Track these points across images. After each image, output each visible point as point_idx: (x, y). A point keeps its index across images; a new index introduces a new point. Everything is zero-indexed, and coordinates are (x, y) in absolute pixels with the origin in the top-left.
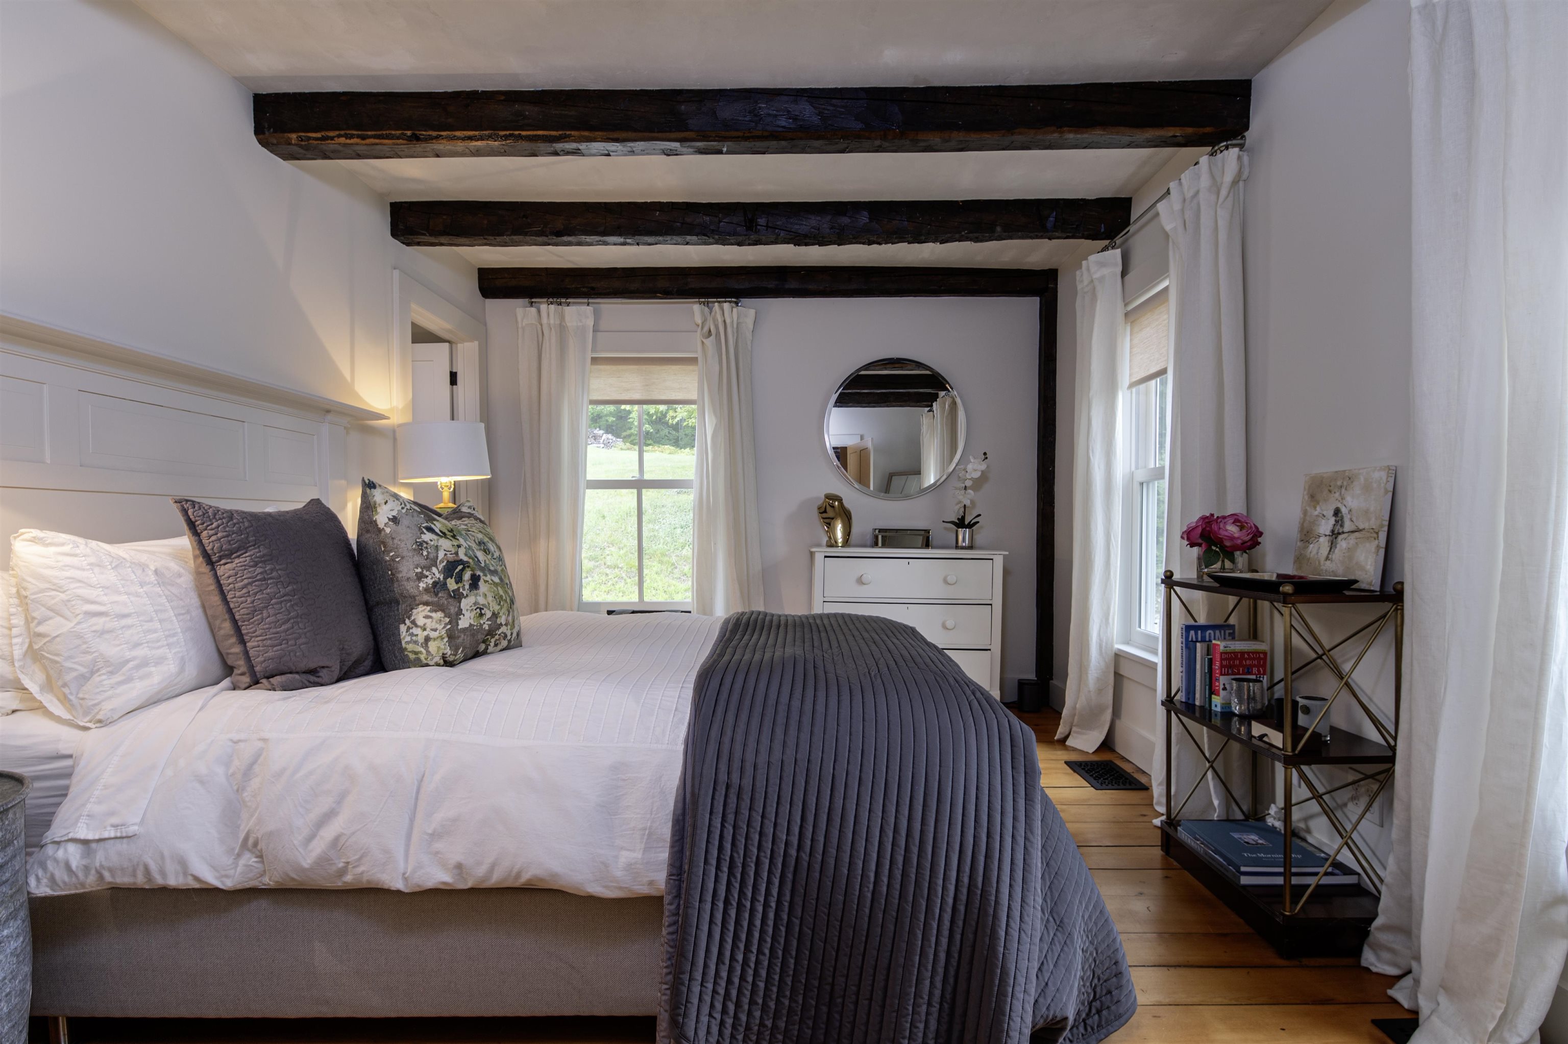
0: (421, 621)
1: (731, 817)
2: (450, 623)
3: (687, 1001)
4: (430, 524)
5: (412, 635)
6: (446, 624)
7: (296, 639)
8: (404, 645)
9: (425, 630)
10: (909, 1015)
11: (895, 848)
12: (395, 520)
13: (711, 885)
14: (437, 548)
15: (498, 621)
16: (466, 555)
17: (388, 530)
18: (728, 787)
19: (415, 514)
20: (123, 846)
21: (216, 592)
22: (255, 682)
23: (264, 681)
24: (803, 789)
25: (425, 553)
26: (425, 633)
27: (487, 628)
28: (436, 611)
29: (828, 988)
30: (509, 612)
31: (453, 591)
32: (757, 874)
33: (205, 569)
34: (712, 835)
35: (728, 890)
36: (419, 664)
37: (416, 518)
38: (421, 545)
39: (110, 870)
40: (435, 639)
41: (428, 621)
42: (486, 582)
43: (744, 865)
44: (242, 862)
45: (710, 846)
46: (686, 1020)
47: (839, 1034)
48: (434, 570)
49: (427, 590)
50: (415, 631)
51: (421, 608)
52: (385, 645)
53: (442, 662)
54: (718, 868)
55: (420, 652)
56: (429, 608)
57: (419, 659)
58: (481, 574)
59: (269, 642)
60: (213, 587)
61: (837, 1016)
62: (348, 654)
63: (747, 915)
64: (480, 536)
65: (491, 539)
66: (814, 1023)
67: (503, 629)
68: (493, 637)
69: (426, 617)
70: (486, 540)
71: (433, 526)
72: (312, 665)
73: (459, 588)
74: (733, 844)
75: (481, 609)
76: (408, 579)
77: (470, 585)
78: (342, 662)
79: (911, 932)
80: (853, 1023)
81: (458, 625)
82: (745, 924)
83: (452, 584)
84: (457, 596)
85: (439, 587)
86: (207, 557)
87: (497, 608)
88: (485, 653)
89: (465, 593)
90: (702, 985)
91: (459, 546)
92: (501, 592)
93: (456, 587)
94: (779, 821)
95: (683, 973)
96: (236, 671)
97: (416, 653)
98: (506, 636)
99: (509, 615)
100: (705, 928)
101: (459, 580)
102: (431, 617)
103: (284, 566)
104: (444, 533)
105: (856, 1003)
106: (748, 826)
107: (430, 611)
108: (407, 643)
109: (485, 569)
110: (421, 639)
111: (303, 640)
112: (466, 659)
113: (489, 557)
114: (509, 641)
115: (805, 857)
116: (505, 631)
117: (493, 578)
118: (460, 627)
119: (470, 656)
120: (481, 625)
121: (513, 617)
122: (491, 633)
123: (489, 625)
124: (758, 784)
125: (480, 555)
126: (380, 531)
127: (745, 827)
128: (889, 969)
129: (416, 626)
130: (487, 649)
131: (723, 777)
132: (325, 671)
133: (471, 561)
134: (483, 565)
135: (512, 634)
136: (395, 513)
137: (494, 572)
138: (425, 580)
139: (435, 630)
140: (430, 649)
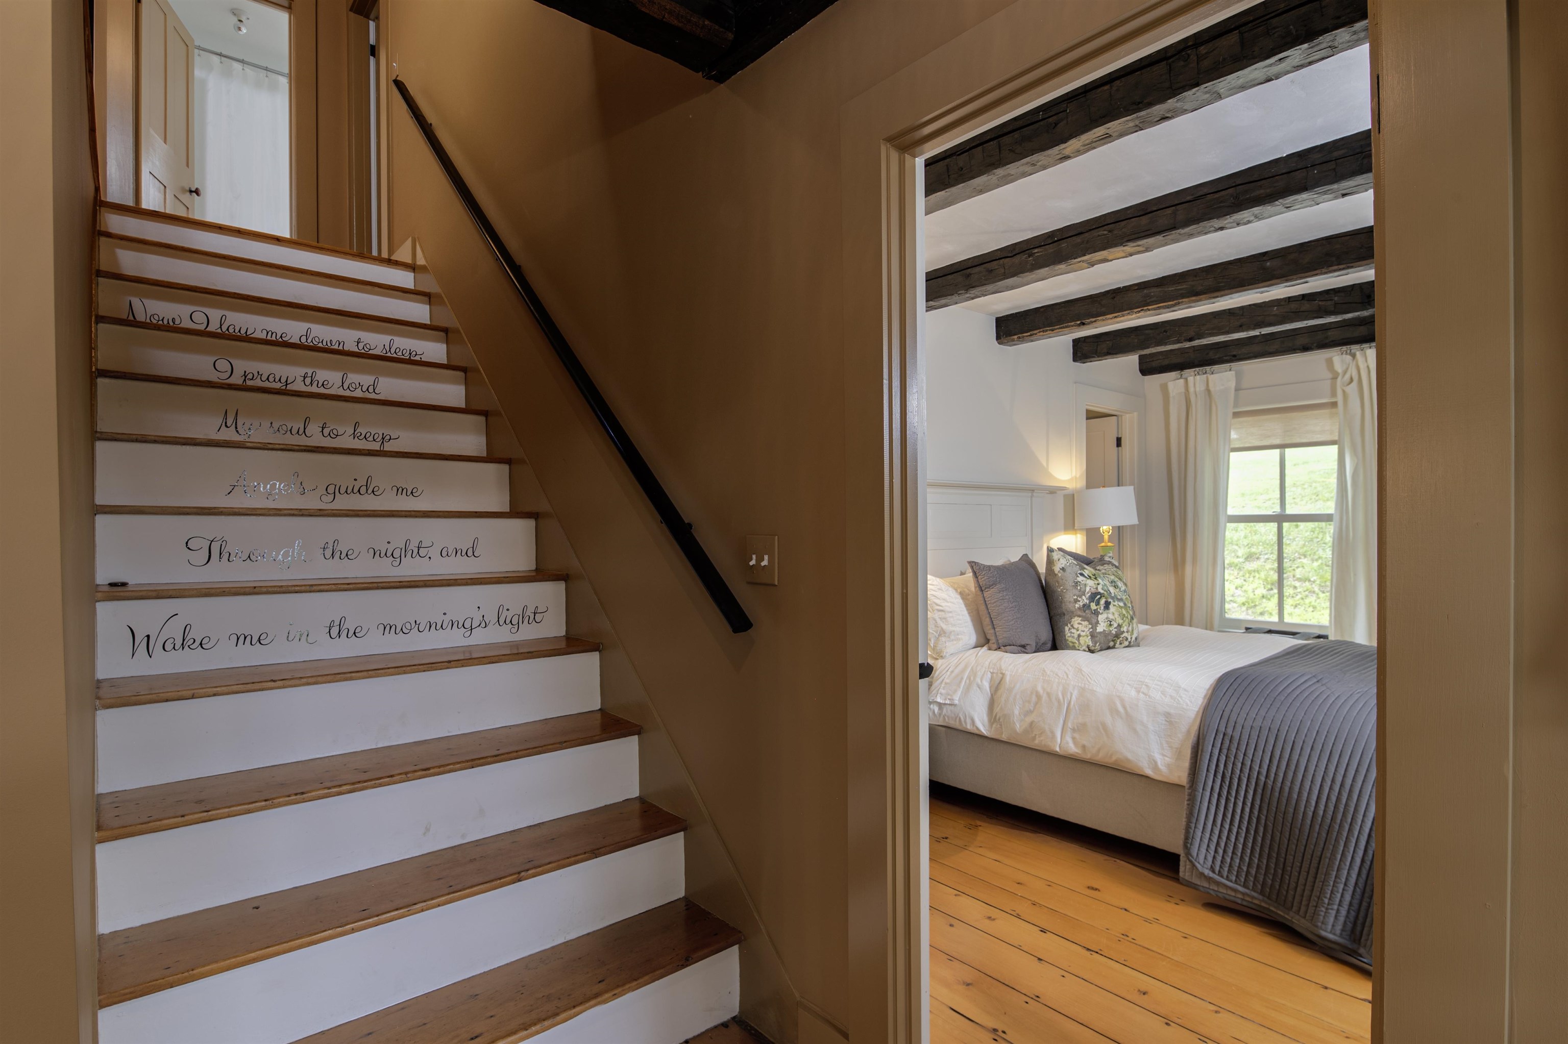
0: (1076, 626)
1: (1225, 751)
2: (1092, 628)
3: (1193, 838)
4: (1082, 572)
5: (1071, 633)
6: (1090, 629)
7: (1016, 629)
8: (1067, 638)
9: (1078, 630)
10: (1330, 886)
11: (1332, 791)
12: (1063, 569)
13: (1210, 783)
14: (1085, 585)
15: (1122, 630)
16: (1102, 589)
17: (1060, 575)
18: (1224, 735)
19: (1074, 566)
20: (952, 708)
21: (984, 604)
22: (999, 648)
23: (1003, 647)
24: (1272, 745)
25: (1079, 588)
26: (1078, 632)
27: (1114, 633)
28: (1084, 621)
29: (1282, 860)
30: (1129, 624)
31: (1094, 610)
32: (1239, 785)
33: (979, 593)
34: (1212, 758)
35: (1221, 788)
36: (1074, 648)
37: (1074, 568)
38: (1077, 583)
39: (948, 717)
40: (1083, 636)
41: (1080, 626)
42: (1114, 605)
43: (1231, 778)
44: (994, 726)
45: (1211, 763)
46: (1192, 847)
47: (1288, 887)
48: (1084, 597)
49: (1079, 608)
50: (1073, 630)
51: (1076, 618)
52: (1057, 637)
53: (1087, 649)
54: (1215, 775)
55: (1075, 643)
56: (1080, 619)
57: (1074, 646)
58: (1112, 601)
59: (1004, 630)
60: (982, 602)
61: (1287, 877)
62: (1040, 640)
63: (1232, 805)
64: (1112, 577)
65: (1120, 579)
66: (1273, 878)
67: (1125, 634)
68: (1118, 638)
69: (1079, 624)
70: (1116, 579)
71: (1084, 573)
72: (1023, 643)
73: (1097, 609)
74: (1225, 765)
75: (1110, 622)
76: (1070, 602)
77: (1104, 607)
78: (1037, 643)
79: (1337, 840)
80: (1297, 883)
81: (1096, 630)
82: (1231, 810)
83: (1093, 606)
84: (1096, 613)
85: (1086, 607)
86: (980, 587)
87: (1121, 622)
88: (1113, 647)
89: (1101, 612)
90: (1202, 833)
91: (1098, 584)
92: (1124, 612)
93: (1096, 608)
94: (1254, 759)
95: (1191, 823)
96: (990, 642)
97: (1073, 643)
98: (1127, 639)
99: (1129, 626)
100: (1206, 804)
101: (1098, 604)
102: (1081, 624)
103: (1011, 593)
104: (1090, 577)
105: (1299, 873)
106: (1235, 758)
107: (1081, 620)
108: (1068, 637)
109: (1115, 598)
110: (1076, 636)
111: (1019, 630)
112: (1101, 650)
113: (1118, 590)
114: (1130, 642)
115: (1270, 783)
116: (1127, 636)
117: (1119, 603)
118: (1097, 631)
119: (1104, 648)
120: (1111, 631)
121: (1133, 628)
122: (1117, 636)
123: (1116, 632)
124: (1243, 737)
125: (1112, 590)
126: (1056, 575)
127: (1233, 758)
128: (1320, 858)
129: (1074, 628)
130: (1115, 645)
131: (1222, 729)
132: (1028, 646)
133: (1105, 593)
134: (1113, 595)
135: (1131, 638)
136: (1063, 566)
137: (1120, 600)
138: (1079, 603)
139: (1084, 631)
140: (1081, 642)
